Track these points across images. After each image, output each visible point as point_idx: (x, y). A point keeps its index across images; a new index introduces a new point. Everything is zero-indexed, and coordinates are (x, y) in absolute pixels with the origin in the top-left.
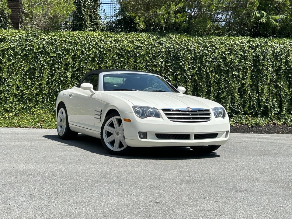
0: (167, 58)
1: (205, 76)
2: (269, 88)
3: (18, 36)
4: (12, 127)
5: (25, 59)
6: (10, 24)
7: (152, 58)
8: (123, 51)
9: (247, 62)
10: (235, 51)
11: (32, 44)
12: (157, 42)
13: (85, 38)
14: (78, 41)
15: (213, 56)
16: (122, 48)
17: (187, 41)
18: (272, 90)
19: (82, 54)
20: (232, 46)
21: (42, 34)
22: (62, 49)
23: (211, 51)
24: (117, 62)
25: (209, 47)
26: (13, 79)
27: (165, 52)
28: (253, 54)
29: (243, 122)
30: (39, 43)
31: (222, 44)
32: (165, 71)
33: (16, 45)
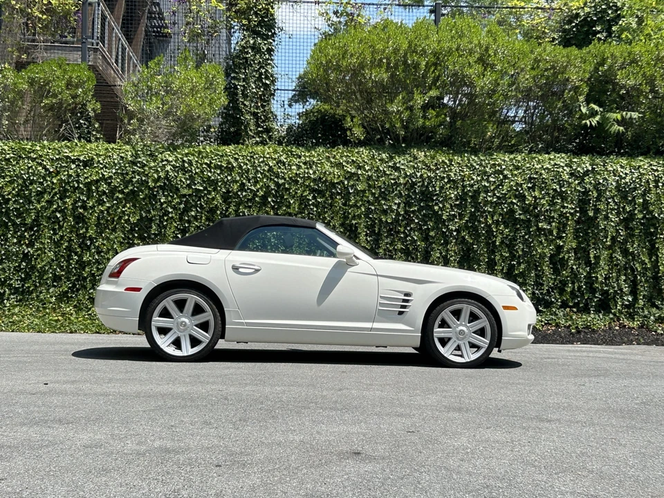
0: (408, 196)
1: (484, 232)
2: (611, 254)
3: (118, 155)
4: (108, 333)
5: (131, 200)
6: (98, 132)
7: (380, 195)
8: (323, 183)
9: (566, 205)
10: (543, 183)
11: (145, 170)
12: (389, 166)
13: (248, 158)
14: (235, 165)
15: (498, 192)
16: (320, 178)
17: (448, 162)
18: (618, 259)
19: (242, 190)
20: (537, 172)
21: (163, 152)
22: (203, 181)
23: (494, 182)
24: (310, 205)
25: (491, 174)
26: (108, 239)
27: (405, 184)
28: (579, 188)
29: (560, 323)
30: (159, 169)
31: (517, 168)
32: (404, 223)
33: (114, 174)
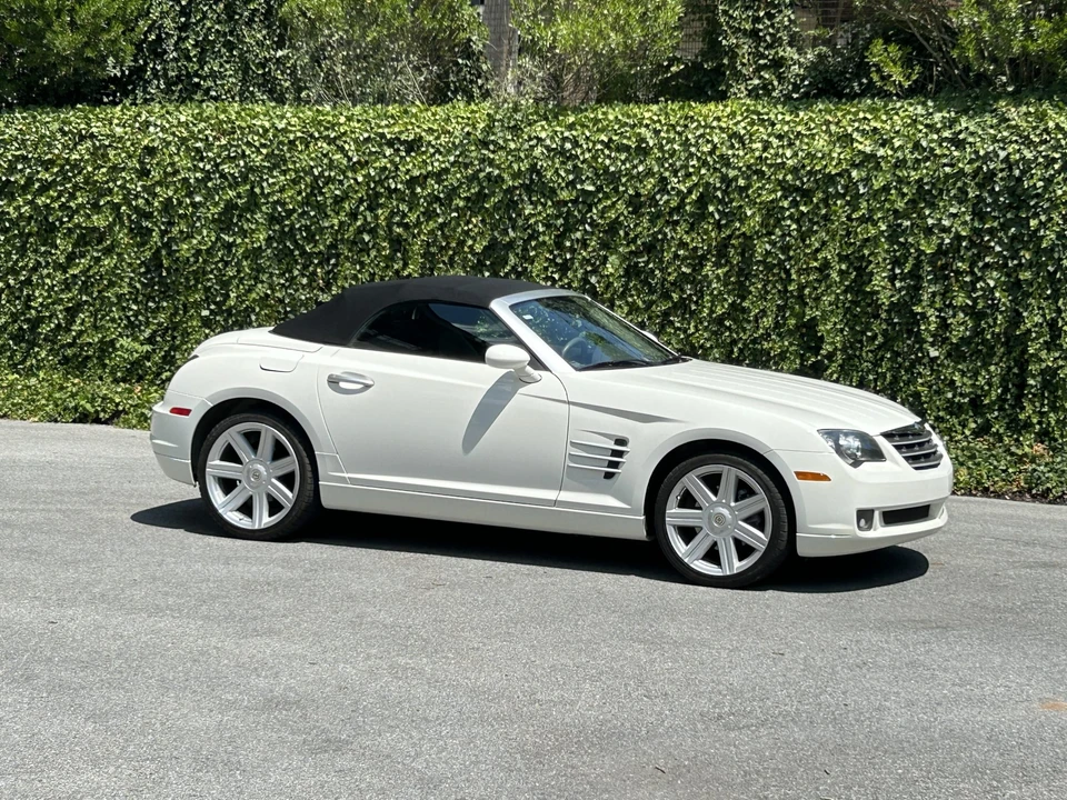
0: (979, 198)
5: (480, 211)
8: (811, 175)
13: (678, 129)
14: (651, 144)
16: (803, 165)
19: (663, 190)
22: (596, 174)
24: (784, 218)
27: (974, 175)
30: (522, 155)
32: (970, 253)
33: (453, 164)
